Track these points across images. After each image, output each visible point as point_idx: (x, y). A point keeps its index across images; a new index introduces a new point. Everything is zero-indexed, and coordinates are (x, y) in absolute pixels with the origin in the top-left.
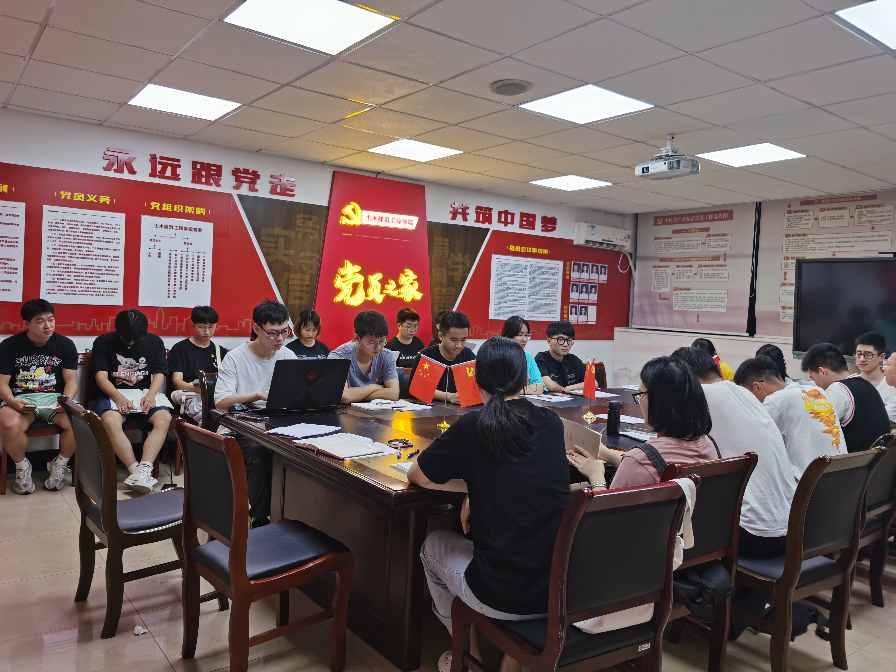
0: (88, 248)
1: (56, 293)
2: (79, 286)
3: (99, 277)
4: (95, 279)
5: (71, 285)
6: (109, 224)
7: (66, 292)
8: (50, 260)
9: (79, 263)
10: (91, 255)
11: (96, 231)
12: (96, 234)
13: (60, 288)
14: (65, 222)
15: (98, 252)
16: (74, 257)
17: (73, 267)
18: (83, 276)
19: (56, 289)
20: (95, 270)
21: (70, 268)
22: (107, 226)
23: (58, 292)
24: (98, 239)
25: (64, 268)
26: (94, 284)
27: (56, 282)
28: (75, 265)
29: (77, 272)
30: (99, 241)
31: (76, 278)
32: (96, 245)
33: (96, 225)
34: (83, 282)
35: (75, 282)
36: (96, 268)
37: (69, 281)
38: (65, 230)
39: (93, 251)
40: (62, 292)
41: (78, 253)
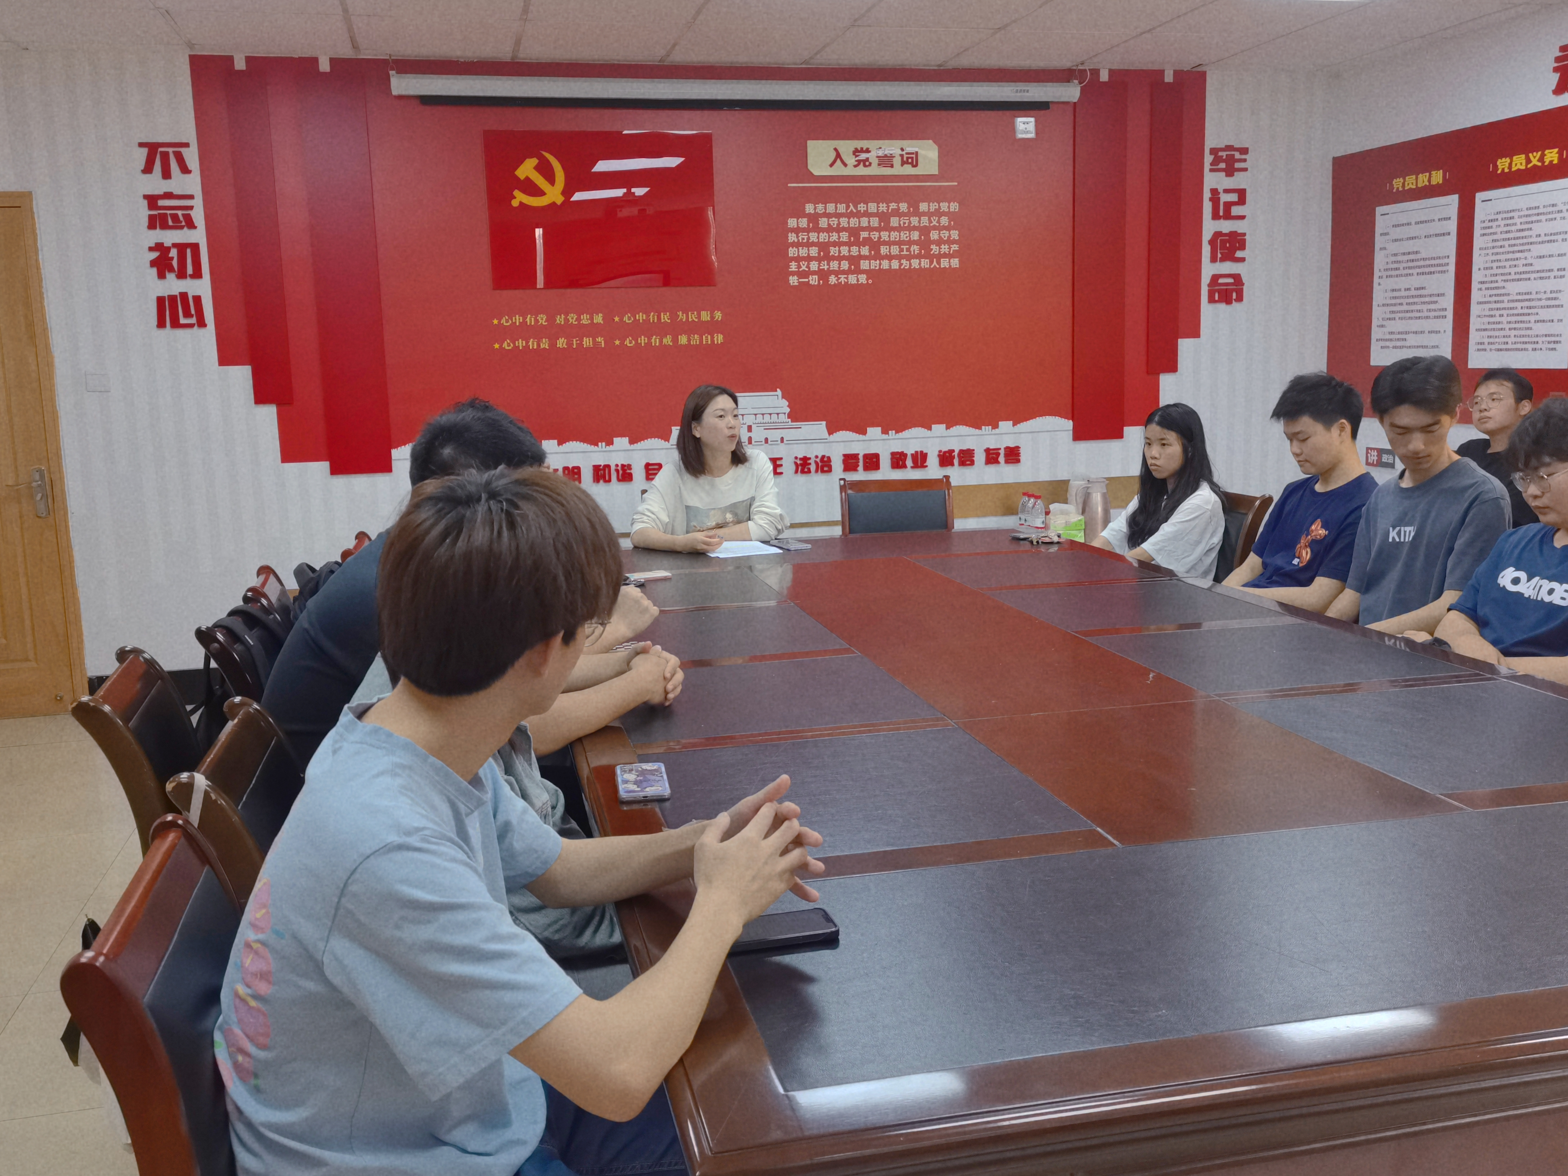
0: (1526, 258)
1: (1485, 350)
2: (1513, 333)
3: (1537, 314)
4: (1532, 318)
5: (1502, 333)
6: (1553, 205)
7: (1497, 346)
8: (1481, 289)
9: (1513, 288)
10: (1529, 272)
11: (1536, 224)
12: (1537, 229)
13: (1491, 340)
14: (1499, 217)
15: (1538, 265)
16: (1507, 281)
17: (1506, 298)
18: (1518, 315)
19: (1486, 340)
20: (1533, 300)
21: (1503, 302)
22: (1551, 209)
23: (1488, 347)
24: (1539, 239)
25: (1495, 302)
26: (1531, 329)
27: (1485, 330)
28: (1509, 294)
29: (1511, 309)
30: (1539, 243)
31: (1509, 319)
32: (1537, 250)
33: (1536, 211)
34: (1517, 326)
35: (1508, 326)
36: (1533, 296)
37: (1500, 326)
38: (1499, 230)
39: (1531, 265)
40: (1493, 347)
41: (1513, 270)
